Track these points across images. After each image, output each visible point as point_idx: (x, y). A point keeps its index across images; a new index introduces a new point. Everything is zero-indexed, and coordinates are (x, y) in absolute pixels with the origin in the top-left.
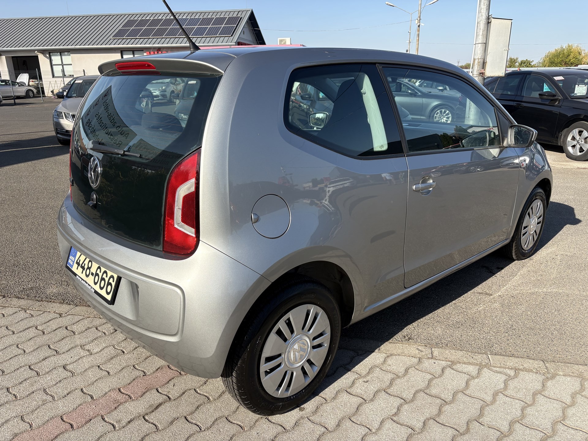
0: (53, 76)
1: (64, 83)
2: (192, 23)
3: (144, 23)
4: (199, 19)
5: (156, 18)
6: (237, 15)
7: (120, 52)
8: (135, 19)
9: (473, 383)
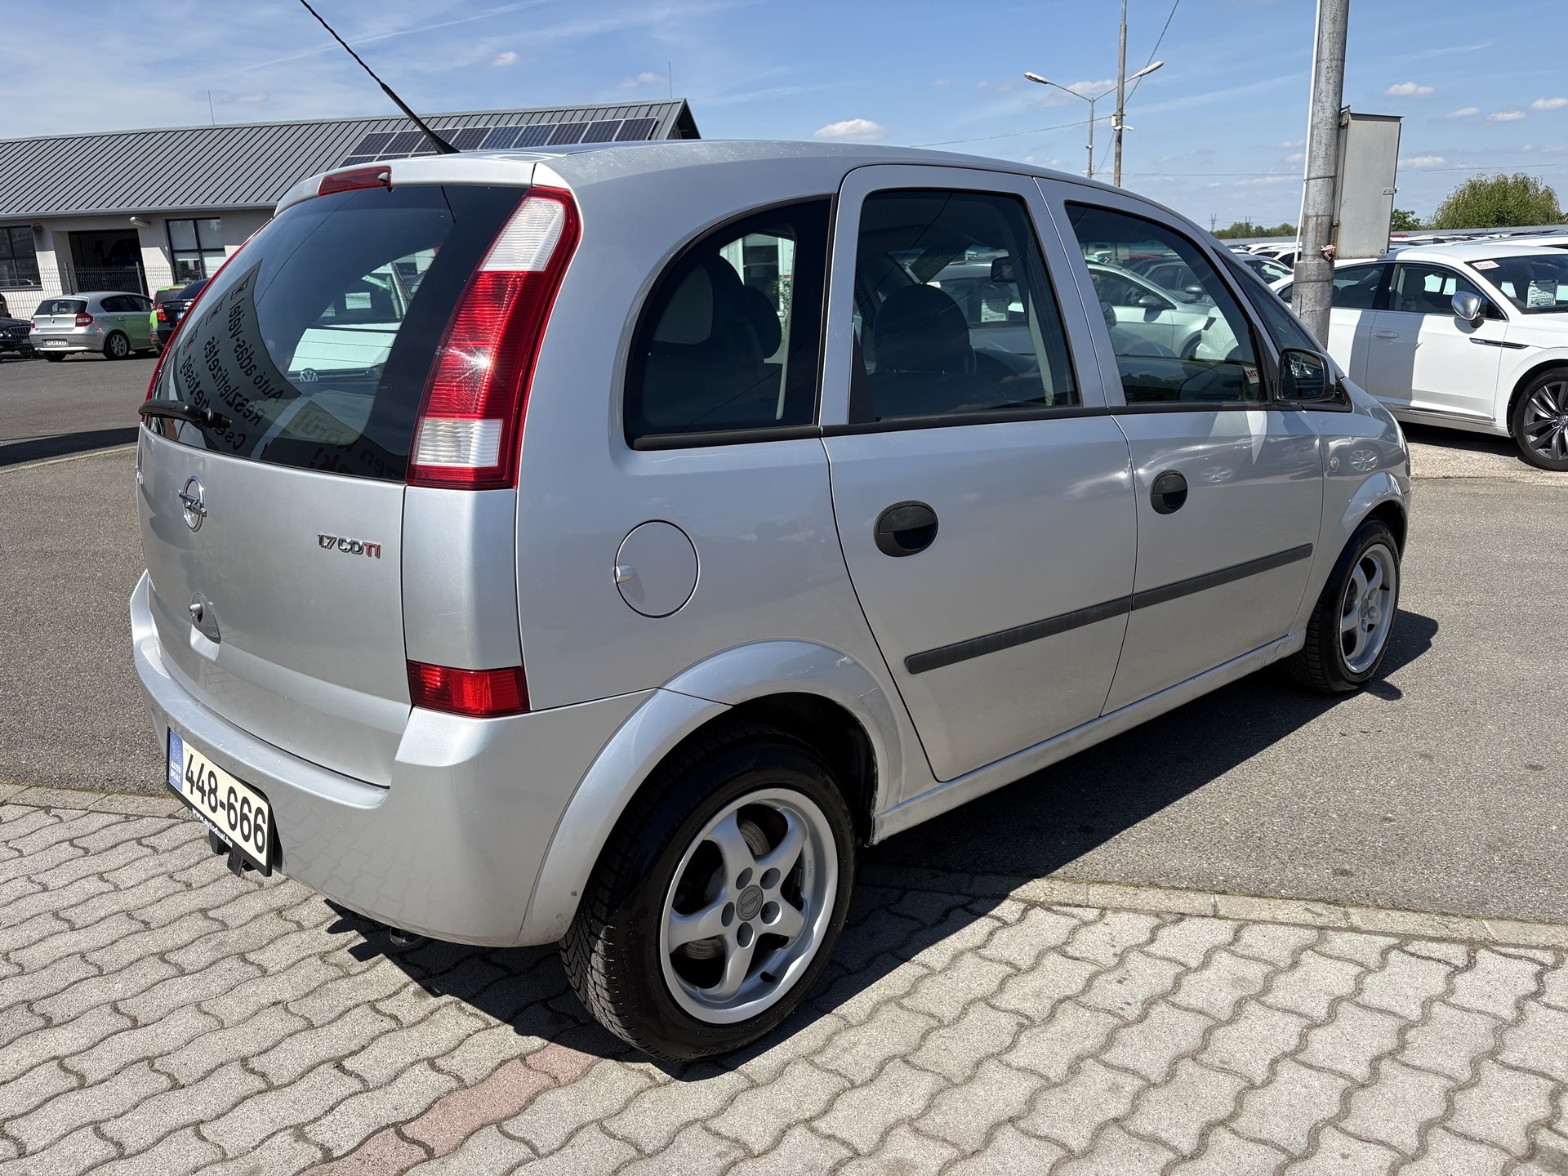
0: (176, 281)
4: (549, 128)
6: (647, 116)
8: (387, 131)
9: (1461, 981)
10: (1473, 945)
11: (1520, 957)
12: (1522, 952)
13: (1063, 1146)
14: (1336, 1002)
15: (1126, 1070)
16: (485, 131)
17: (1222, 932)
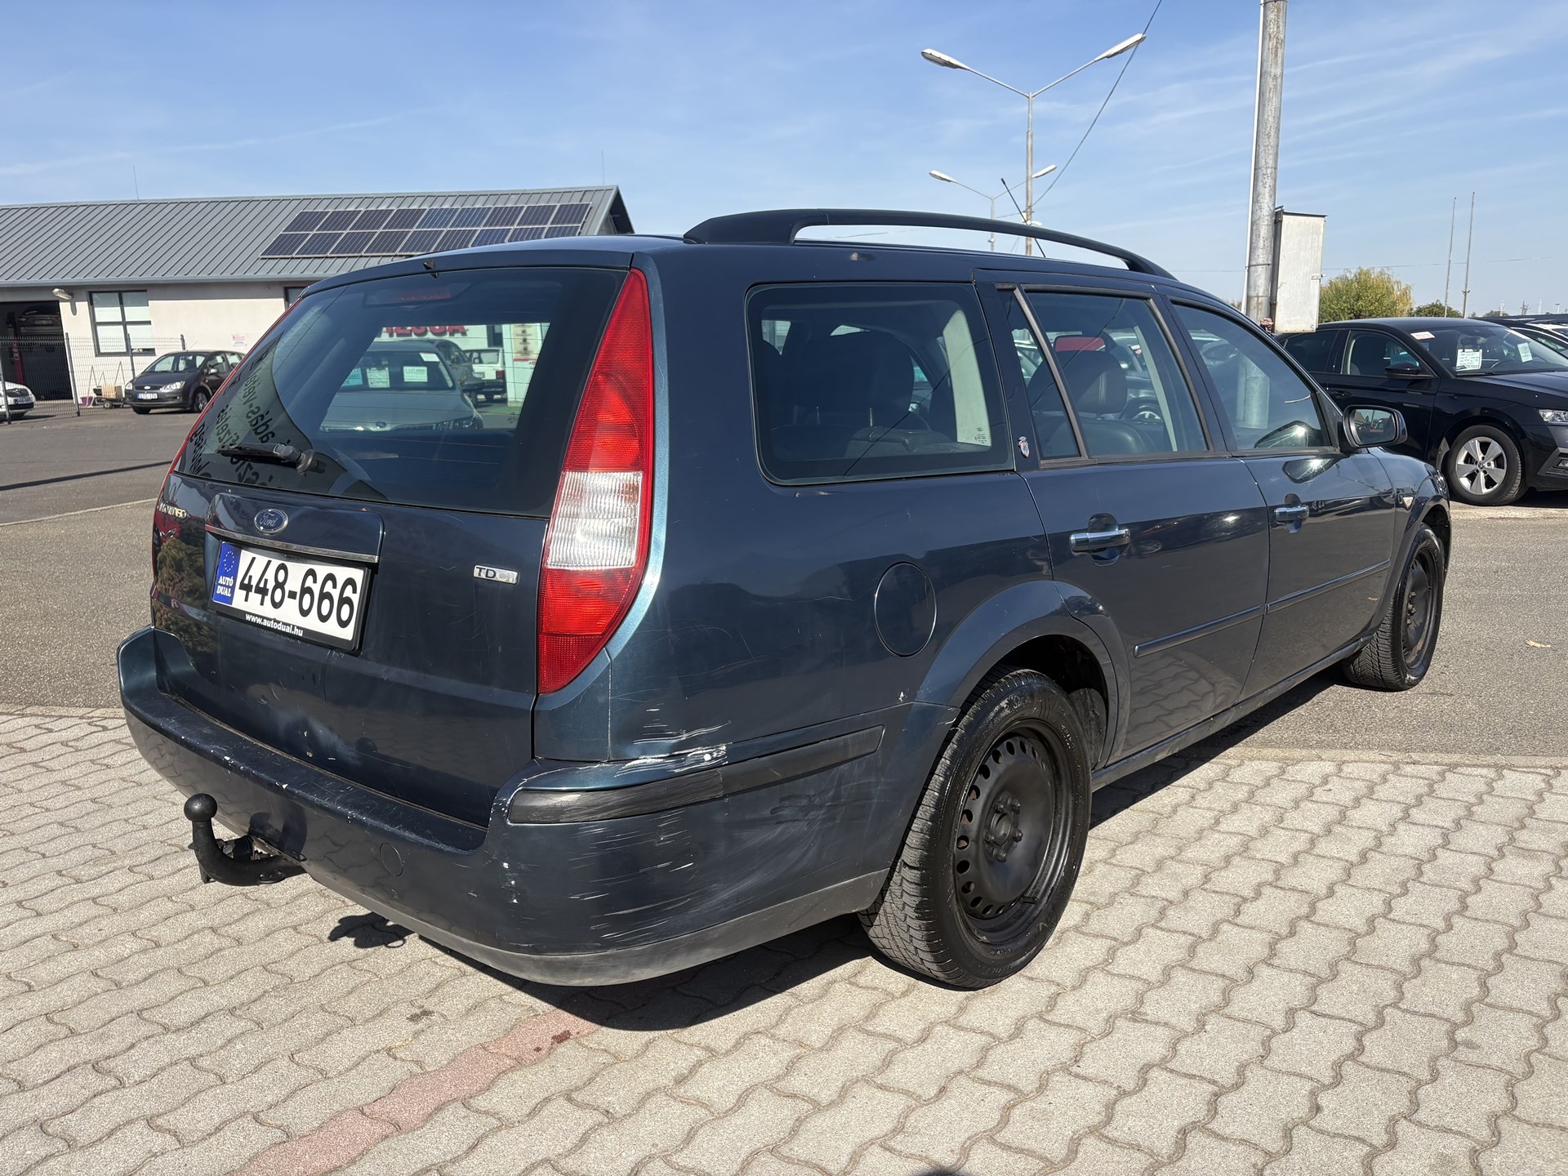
0: (99, 354)
1: (133, 370)
2: (467, 219)
3: (343, 220)
4: (484, 211)
5: (372, 208)
6: (580, 201)
7: (282, 292)
8: (320, 210)
9: (1498, 785)
10: (1499, 768)
11: (1528, 773)
12: (1532, 770)
13: (1277, 862)
14: (1422, 796)
15: (1297, 830)
16: (420, 212)
17: (1329, 767)
